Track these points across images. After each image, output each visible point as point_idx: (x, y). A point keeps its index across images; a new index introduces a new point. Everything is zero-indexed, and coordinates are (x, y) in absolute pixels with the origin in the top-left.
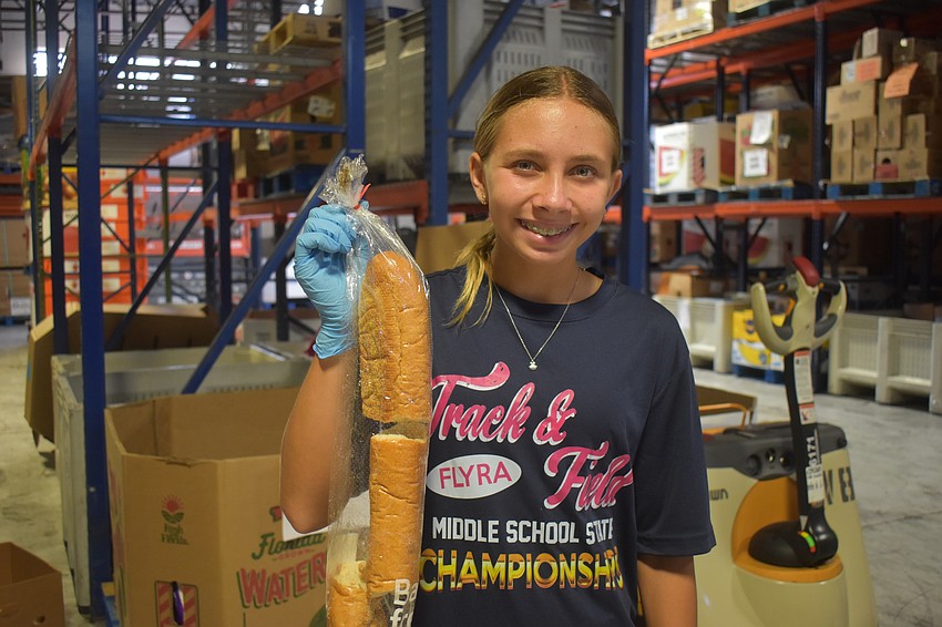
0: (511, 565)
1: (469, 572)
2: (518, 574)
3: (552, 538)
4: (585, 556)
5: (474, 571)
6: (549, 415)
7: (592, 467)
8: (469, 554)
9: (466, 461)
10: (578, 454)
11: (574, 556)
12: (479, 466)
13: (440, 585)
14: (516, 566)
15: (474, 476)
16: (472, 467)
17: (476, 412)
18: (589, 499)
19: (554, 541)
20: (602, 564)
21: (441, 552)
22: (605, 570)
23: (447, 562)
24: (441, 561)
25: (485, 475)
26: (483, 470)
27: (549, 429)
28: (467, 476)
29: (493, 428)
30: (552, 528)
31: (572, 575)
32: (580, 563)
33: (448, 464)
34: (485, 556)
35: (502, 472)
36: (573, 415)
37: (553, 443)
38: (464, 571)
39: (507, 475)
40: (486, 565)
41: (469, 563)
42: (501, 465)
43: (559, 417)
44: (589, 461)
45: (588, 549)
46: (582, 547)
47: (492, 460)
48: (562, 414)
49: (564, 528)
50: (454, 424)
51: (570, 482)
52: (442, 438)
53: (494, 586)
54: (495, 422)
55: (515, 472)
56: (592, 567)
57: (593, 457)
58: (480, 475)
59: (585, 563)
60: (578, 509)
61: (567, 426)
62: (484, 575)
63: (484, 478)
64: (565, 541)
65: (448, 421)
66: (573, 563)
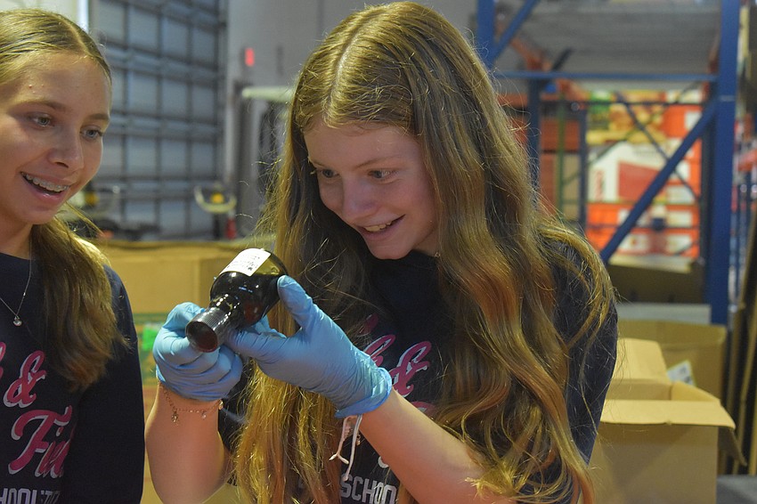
6: (21, 376)
7: (58, 434)
10: (45, 417)
18: (49, 466)
27: (20, 391)
36: (43, 377)
37: (22, 406)
43: (30, 379)
44: (56, 427)
48: (33, 375)
49: (24, 495)
51: (33, 447)
57: (59, 422)
60: (37, 474)
61: (38, 388)
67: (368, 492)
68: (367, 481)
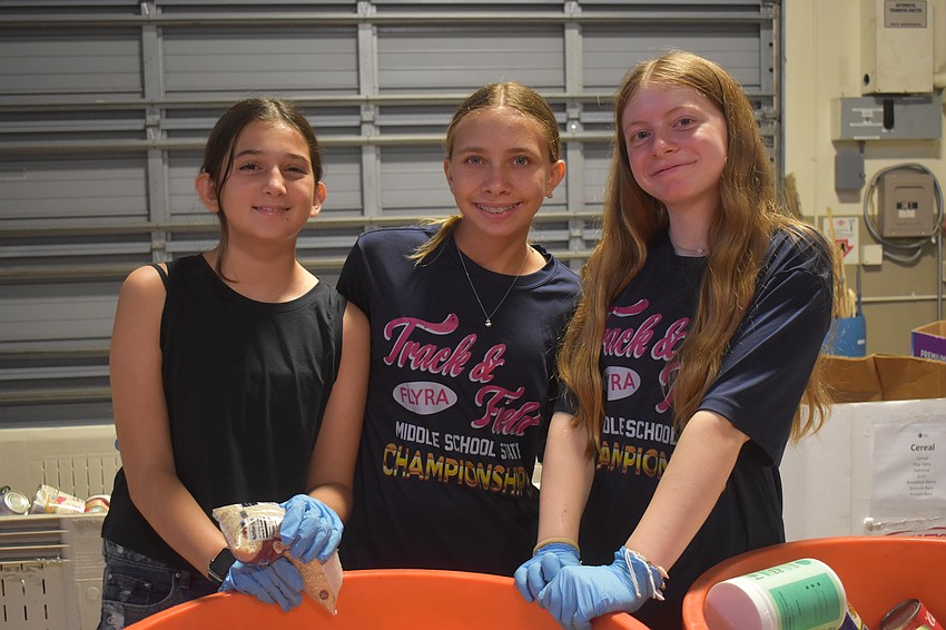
0: (447, 466)
1: (416, 466)
2: (453, 473)
3: (474, 450)
4: (500, 468)
5: (420, 465)
6: (484, 360)
7: (507, 403)
8: (418, 453)
9: (416, 386)
10: (498, 392)
11: (490, 466)
12: (426, 391)
13: (396, 471)
14: (451, 468)
15: (422, 398)
16: (421, 391)
17: (429, 350)
18: (501, 426)
19: (476, 453)
20: (511, 476)
21: (400, 448)
22: (512, 481)
23: (403, 456)
24: (399, 454)
25: (431, 398)
26: (430, 394)
27: (482, 371)
28: (417, 398)
29: (440, 364)
30: (475, 443)
31: (486, 480)
32: (495, 473)
33: (404, 385)
34: (430, 455)
35: (442, 397)
36: (502, 364)
37: (482, 381)
38: (412, 465)
39: (445, 400)
40: (430, 462)
41: (417, 459)
42: (442, 391)
43: (491, 363)
44: (506, 399)
45: (501, 462)
46: (497, 461)
47: (438, 387)
48: (494, 361)
49: (485, 444)
50: (410, 357)
51: (490, 412)
52: (400, 366)
53: (434, 478)
54: (442, 360)
55: (452, 398)
56: (503, 477)
57: (510, 397)
58: (427, 397)
59: (498, 473)
60: (494, 432)
61: (496, 371)
62: (428, 469)
63: (429, 400)
64: (485, 454)
65: (406, 354)
66: (489, 472)
67: (649, 431)
68: (647, 424)
